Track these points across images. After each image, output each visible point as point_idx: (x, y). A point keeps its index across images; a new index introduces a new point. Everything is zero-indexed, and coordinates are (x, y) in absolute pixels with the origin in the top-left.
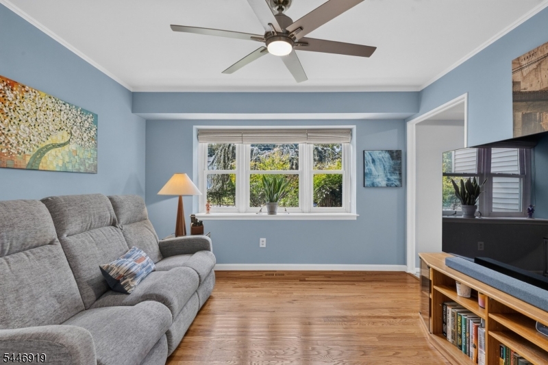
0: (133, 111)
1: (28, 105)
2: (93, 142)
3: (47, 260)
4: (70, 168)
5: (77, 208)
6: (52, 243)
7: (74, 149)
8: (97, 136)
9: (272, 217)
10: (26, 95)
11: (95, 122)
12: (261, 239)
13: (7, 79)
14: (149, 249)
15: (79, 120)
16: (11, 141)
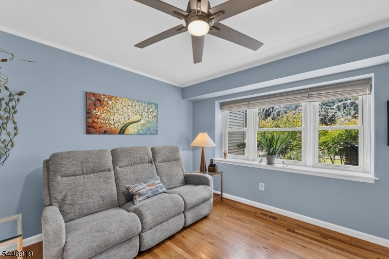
0: (183, 98)
1: (119, 106)
2: (155, 118)
3: (102, 179)
4: (141, 132)
5: (126, 154)
6: (109, 170)
7: (144, 123)
8: (157, 115)
9: (270, 167)
10: (117, 101)
11: (157, 108)
12: (260, 184)
13: (109, 96)
14: (175, 178)
15: (146, 108)
16: (111, 122)
